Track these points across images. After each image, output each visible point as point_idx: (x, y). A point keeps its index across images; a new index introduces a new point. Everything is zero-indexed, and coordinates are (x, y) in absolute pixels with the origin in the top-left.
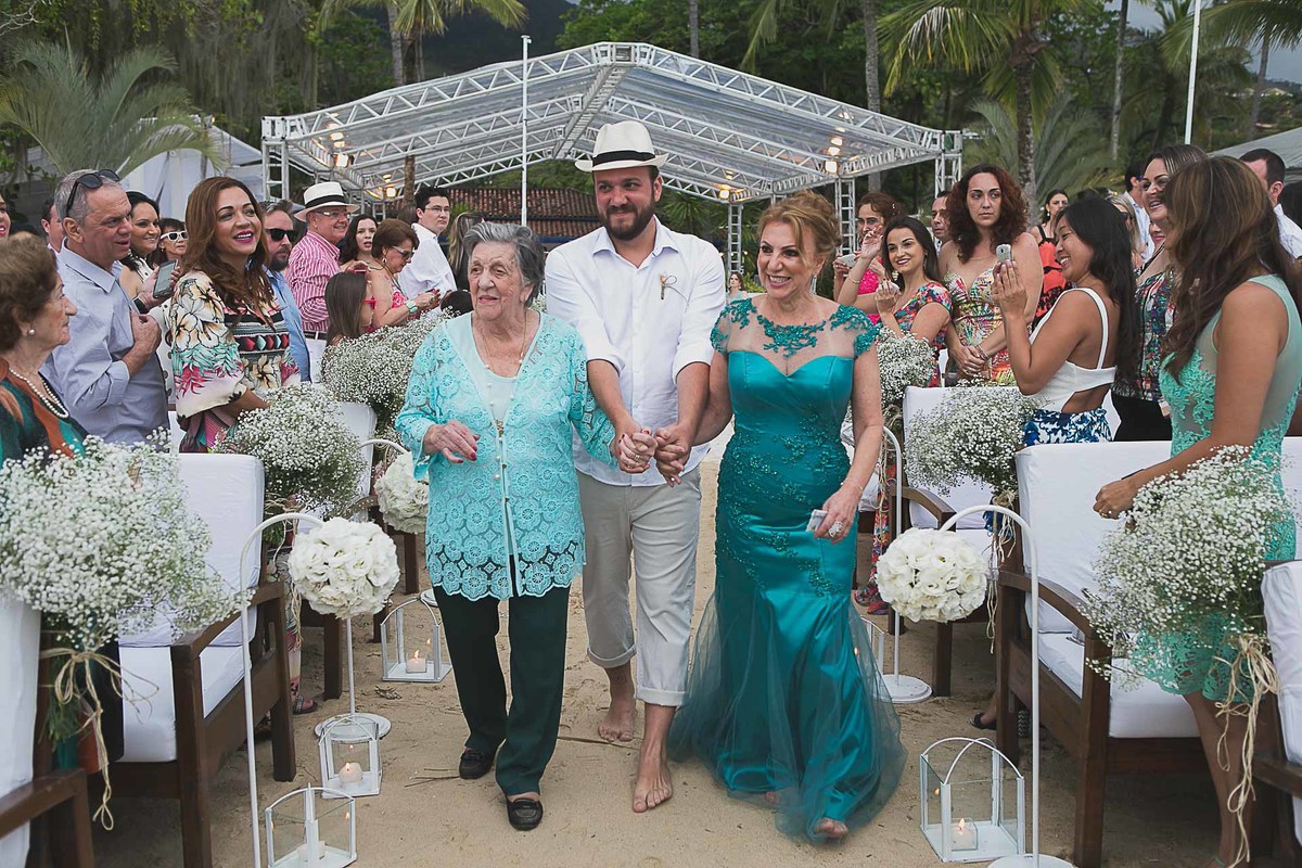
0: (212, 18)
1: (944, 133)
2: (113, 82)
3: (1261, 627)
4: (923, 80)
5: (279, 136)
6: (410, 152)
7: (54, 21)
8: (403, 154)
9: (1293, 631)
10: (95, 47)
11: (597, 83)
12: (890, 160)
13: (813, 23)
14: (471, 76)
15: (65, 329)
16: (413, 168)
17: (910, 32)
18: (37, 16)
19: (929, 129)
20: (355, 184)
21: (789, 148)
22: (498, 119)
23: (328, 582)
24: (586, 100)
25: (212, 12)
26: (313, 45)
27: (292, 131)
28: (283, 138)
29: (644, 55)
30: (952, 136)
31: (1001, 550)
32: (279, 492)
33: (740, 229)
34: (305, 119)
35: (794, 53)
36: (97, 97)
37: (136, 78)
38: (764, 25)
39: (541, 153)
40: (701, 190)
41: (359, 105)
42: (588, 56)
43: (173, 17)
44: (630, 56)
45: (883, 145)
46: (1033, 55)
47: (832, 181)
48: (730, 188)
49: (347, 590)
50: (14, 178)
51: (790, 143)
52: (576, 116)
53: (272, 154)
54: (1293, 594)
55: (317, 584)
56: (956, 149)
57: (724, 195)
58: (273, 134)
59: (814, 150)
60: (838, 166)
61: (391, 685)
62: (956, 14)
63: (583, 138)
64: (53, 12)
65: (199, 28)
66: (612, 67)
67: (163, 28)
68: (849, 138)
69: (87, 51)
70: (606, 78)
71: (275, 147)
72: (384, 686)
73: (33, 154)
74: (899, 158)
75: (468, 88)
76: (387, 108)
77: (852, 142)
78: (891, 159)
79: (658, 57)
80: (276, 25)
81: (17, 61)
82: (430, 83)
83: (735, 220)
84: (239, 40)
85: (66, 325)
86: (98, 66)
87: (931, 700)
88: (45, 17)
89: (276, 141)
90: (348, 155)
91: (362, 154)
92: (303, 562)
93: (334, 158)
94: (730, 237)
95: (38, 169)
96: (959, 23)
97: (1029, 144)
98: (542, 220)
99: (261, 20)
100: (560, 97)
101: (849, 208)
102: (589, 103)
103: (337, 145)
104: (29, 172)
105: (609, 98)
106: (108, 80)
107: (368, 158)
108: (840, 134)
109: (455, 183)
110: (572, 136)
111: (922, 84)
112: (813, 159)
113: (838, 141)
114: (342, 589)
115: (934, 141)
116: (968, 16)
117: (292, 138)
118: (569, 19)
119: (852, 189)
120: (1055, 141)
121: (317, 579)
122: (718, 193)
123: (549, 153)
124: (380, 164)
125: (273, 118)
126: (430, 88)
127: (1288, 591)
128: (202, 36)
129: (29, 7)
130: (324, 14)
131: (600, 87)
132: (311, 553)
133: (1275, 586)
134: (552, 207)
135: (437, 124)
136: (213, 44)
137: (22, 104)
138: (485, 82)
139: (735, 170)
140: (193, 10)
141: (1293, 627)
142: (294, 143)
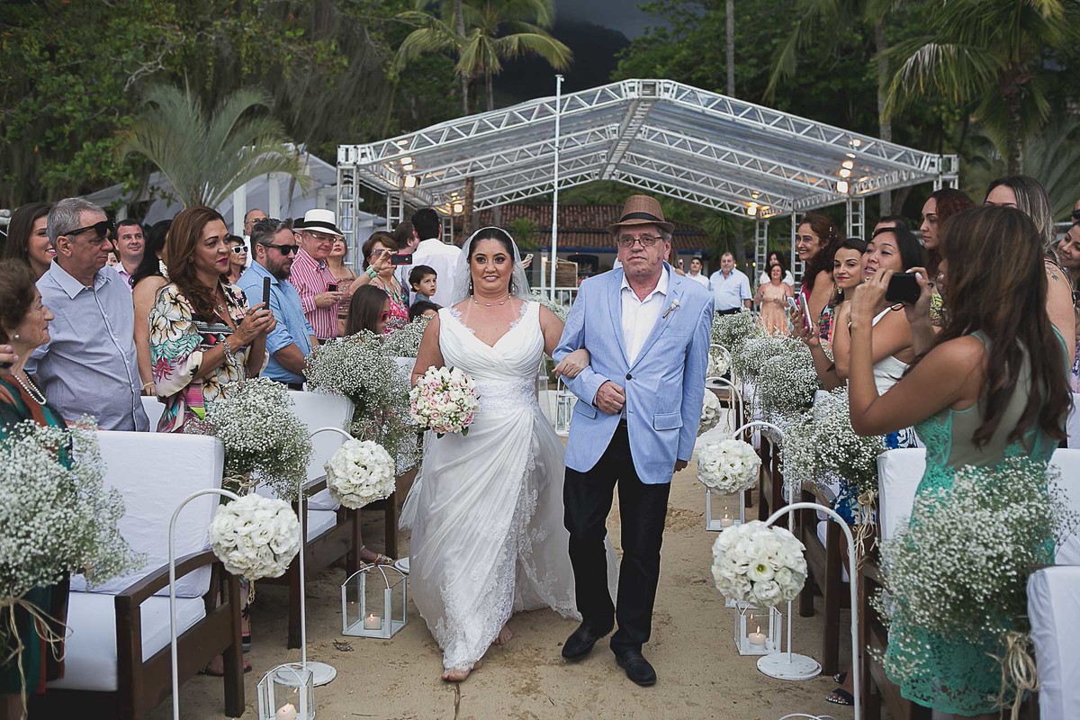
0: (307, 62)
1: (942, 157)
2: (223, 115)
3: (1025, 627)
4: (943, 107)
5: (351, 162)
6: (468, 174)
7: (178, 67)
8: (462, 176)
9: (1047, 632)
10: (208, 87)
11: (629, 114)
12: (893, 181)
13: (839, 57)
14: (516, 109)
15: (45, 332)
16: (473, 189)
17: (905, 66)
18: (165, 63)
19: (927, 154)
20: (425, 201)
21: (803, 171)
22: (546, 145)
23: (236, 548)
24: (622, 129)
25: (307, 58)
26: (392, 83)
27: (362, 157)
28: (355, 163)
29: (667, 90)
30: (950, 160)
31: (862, 544)
32: (236, 470)
33: (766, 242)
34: (374, 147)
35: (822, 84)
36: (208, 129)
37: (241, 111)
38: (785, 61)
39: (589, 175)
40: (732, 207)
41: (420, 135)
42: (618, 92)
43: (275, 62)
44: (654, 91)
45: (889, 168)
46: (1023, 85)
47: (845, 200)
48: (757, 206)
49: (252, 555)
50: (139, 196)
51: (805, 166)
52: (615, 142)
53: (345, 176)
54: (1047, 596)
55: (228, 548)
56: (953, 171)
57: (752, 211)
58: (347, 160)
59: (827, 173)
60: (849, 187)
61: (347, 640)
62: (948, 50)
63: (623, 161)
64: (178, 60)
65: (295, 71)
66: (639, 100)
67: (265, 71)
68: (858, 162)
69: (202, 91)
70: (635, 110)
71: (348, 170)
72: (341, 640)
73: (154, 178)
74: (901, 180)
75: (513, 120)
76: (444, 136)
77: (861, 165)
78: (896, 180)
79: (680, 92)
80: (361, 67)
81: (145, 101)
82: (480, 116)
83: (761, 235)
84: (328, 80)
85: (46, 328)
86: (210, 104)
87: (820, 678)
88: (170, 64)
89: (349, 165)
90: (416, 177)
91: (428, 176)
92: (218, 529)
93: (403, 179)
94: (757, 249)
95: (158, 188)
96: (951, 58)
97: (1018, 167)
98: (594, 233)
99: (345, 63)
100: (599, 126)
101: (860, 224)
102: (624, 132)
103: (406, 168)
104: (151, 191)
105: (641, 126)
106: (218, 115)
107: (432, 179)
108: (850, 159)
109: (513, 200)
110: (614, 160)
111: (942, 111)
112: (826, 180)
113: (849, 165)
114: (247, 554)
115: (932, 164)
116: (959, 52)
117: (362, 163)
118: (622, 58)
119: (862, 207)
120: (1057, 163)
121: (226, 544)
122: (746, 211)
123: (596, 175)
124: (444, 184)
125: (347, 146)
126: (481, 120)
127: (1044, 594)
128: (297, 78)
129: (158, 56)
130: (399, 56)
131: (632, 118)
132: (224, 522)
133: (1035, 589)
134: (604, 221)
135: (493, 150)
136: (305, 83)
137: (147, 136)
138: (528, 114)
139: (761, 191)
140: (290, 56)
141: (1048, 628)
142: (366, 167)
